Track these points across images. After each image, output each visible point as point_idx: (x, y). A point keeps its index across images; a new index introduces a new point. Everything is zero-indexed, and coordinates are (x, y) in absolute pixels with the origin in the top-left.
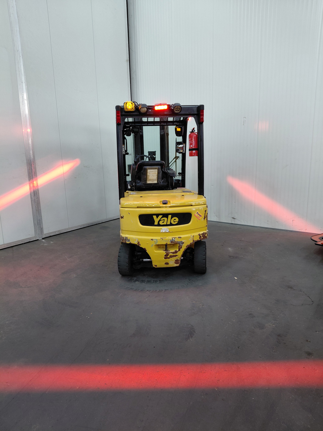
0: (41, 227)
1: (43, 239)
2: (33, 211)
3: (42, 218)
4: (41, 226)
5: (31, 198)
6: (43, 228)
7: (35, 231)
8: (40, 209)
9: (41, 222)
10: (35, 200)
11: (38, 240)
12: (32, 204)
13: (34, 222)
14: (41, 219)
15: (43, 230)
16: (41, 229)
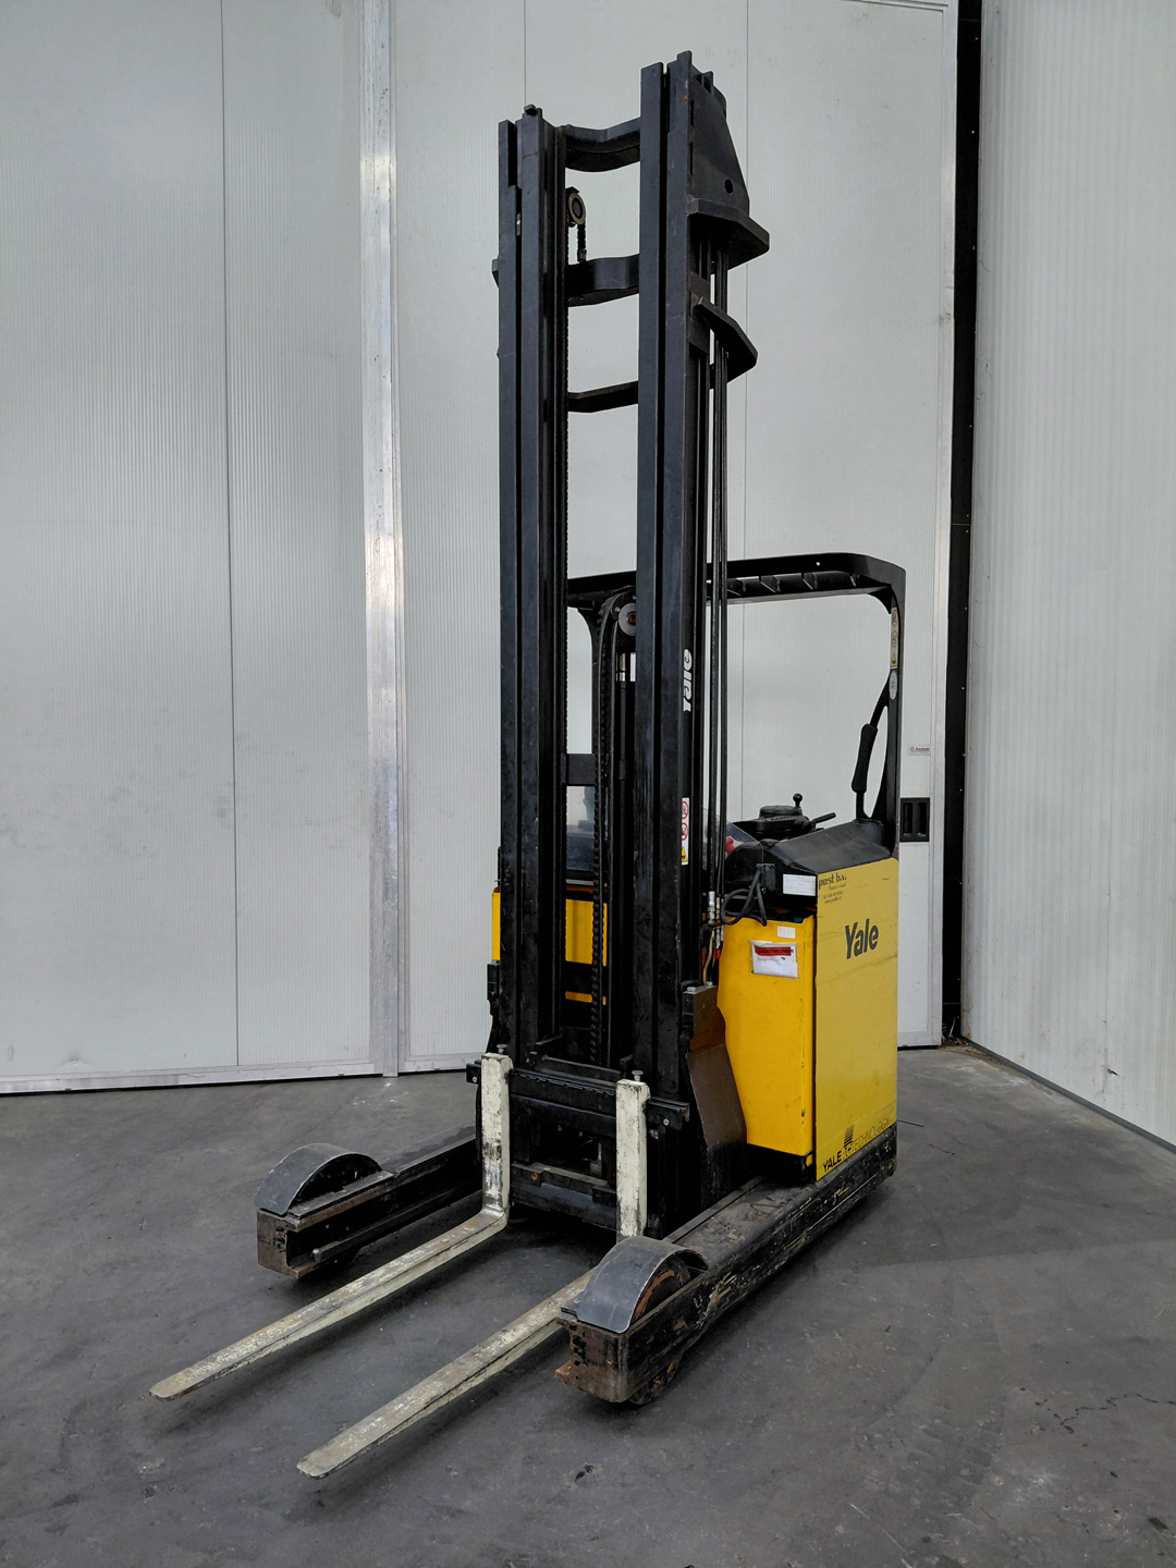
0: (402, 1027)
1: (400, 1074)
2: (372, 955)
3: (407, 992)
4: (402, 1021)
5: (371, 907)
6: (407, 1031)
7: (372, 1037)
8: (402, 951)
9: (402, 1003)
10: (384, 913)
11: (380, 1075)
12: (372, 928)
13: (372, 999)
14: (402, 994)
15: (407, 1043)
16: (401, 1037)
